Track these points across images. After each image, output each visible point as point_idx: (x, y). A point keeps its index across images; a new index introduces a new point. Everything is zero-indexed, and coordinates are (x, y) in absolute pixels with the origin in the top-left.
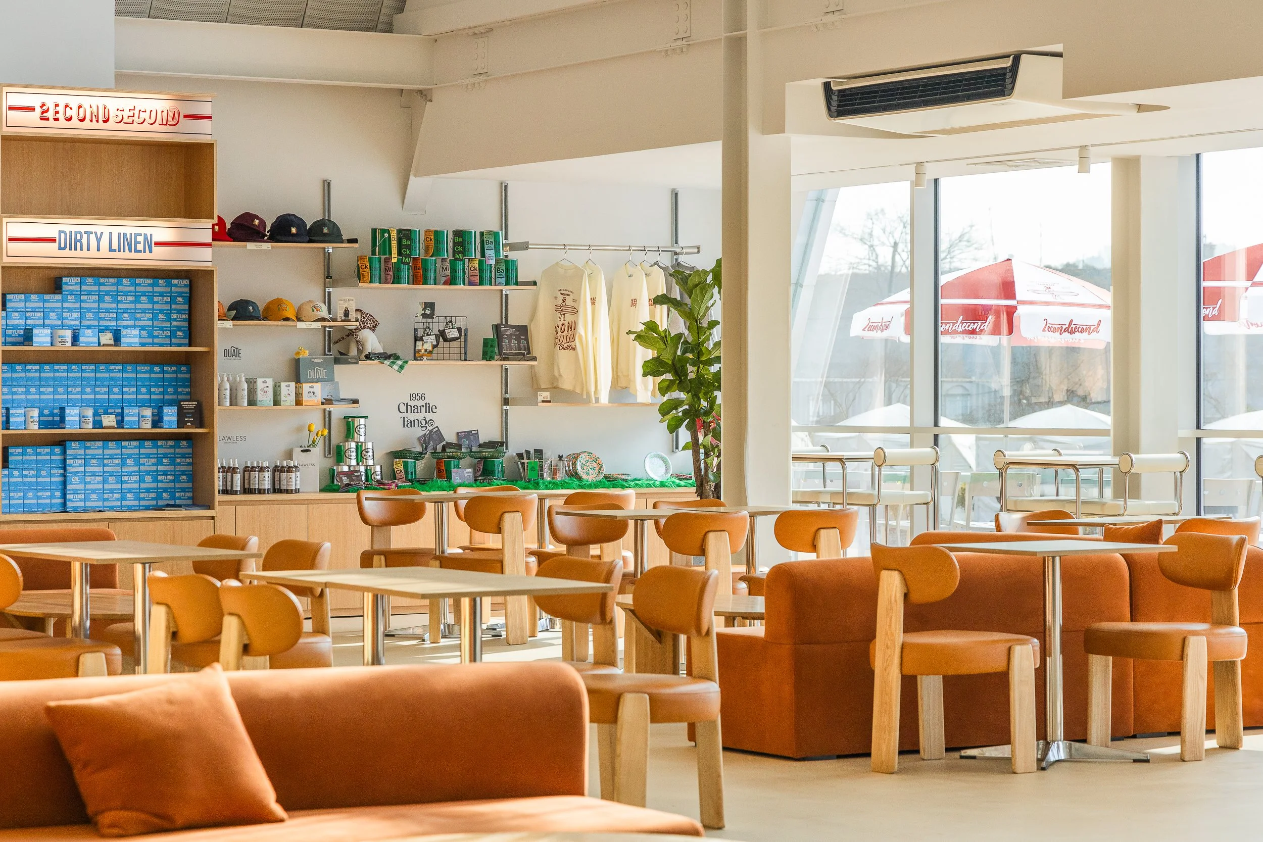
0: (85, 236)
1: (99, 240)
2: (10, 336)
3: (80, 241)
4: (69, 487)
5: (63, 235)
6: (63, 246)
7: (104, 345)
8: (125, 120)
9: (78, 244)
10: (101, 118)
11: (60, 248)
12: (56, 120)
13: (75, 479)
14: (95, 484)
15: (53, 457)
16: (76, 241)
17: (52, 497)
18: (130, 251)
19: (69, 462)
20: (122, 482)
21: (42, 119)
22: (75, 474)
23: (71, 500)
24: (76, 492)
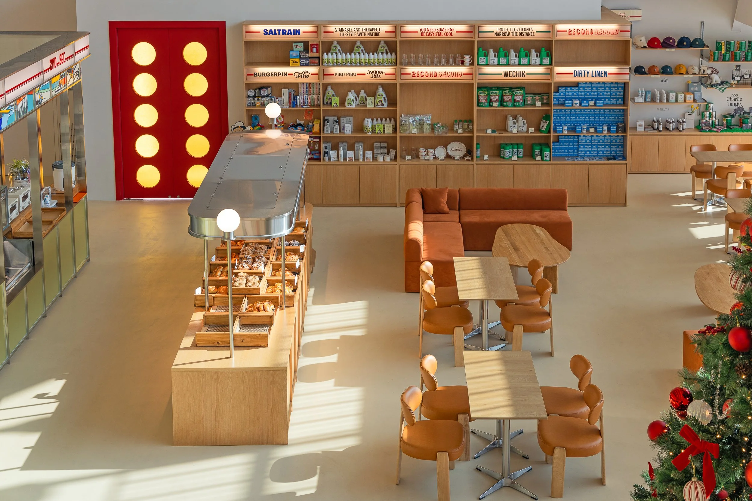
0: (583, 72)
1: (588, 73)
2: (560, 101)
3: (581, 73)
4: (579, 149)
5: (575, 72)
6: (575, 75)
7: (591, 106)
8: (599, 33)
9: (581, 75)
10: (590, 33)
11: (574, 76)
12: (574, 34)
13: (582, 147)
14: (589, 148)
15: (574, 139)
16: (580, 73)
17: (574, 152)
18: (599, 76)
19: (580, 141)
20: (598, 148)
21: (569, 34)
22: (582, 145)
23: (580, 153)
24: (582, 151)
